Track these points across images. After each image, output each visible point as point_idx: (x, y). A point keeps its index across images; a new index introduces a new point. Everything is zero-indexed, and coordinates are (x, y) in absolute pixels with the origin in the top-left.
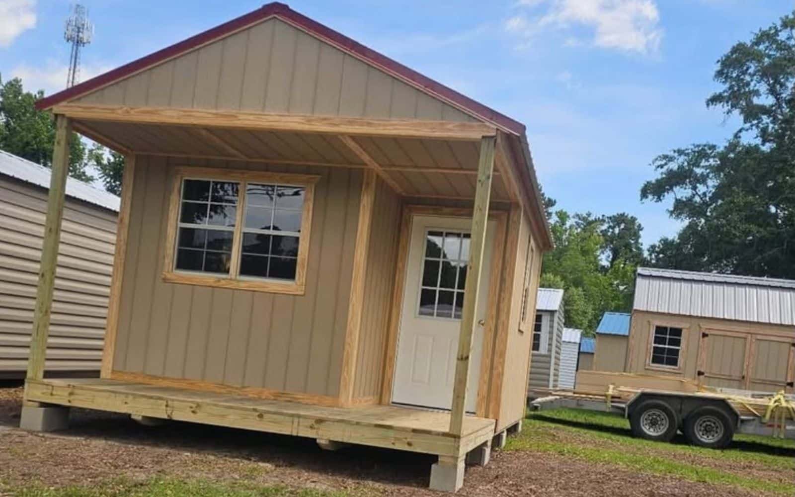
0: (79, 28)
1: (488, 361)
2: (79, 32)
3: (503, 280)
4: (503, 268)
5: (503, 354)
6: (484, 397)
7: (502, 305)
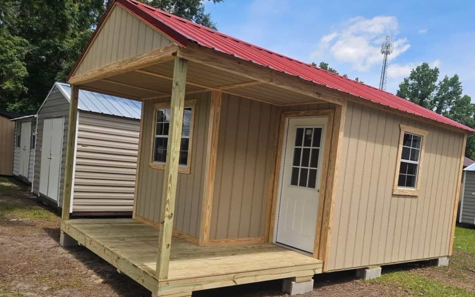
0: (387, 47)
1: (320, 219)
2: (387, 48)
3: (330, 160)
4: (330, 152)
5: (328, 214)
6: (317, 244)
7: (328, 179)
